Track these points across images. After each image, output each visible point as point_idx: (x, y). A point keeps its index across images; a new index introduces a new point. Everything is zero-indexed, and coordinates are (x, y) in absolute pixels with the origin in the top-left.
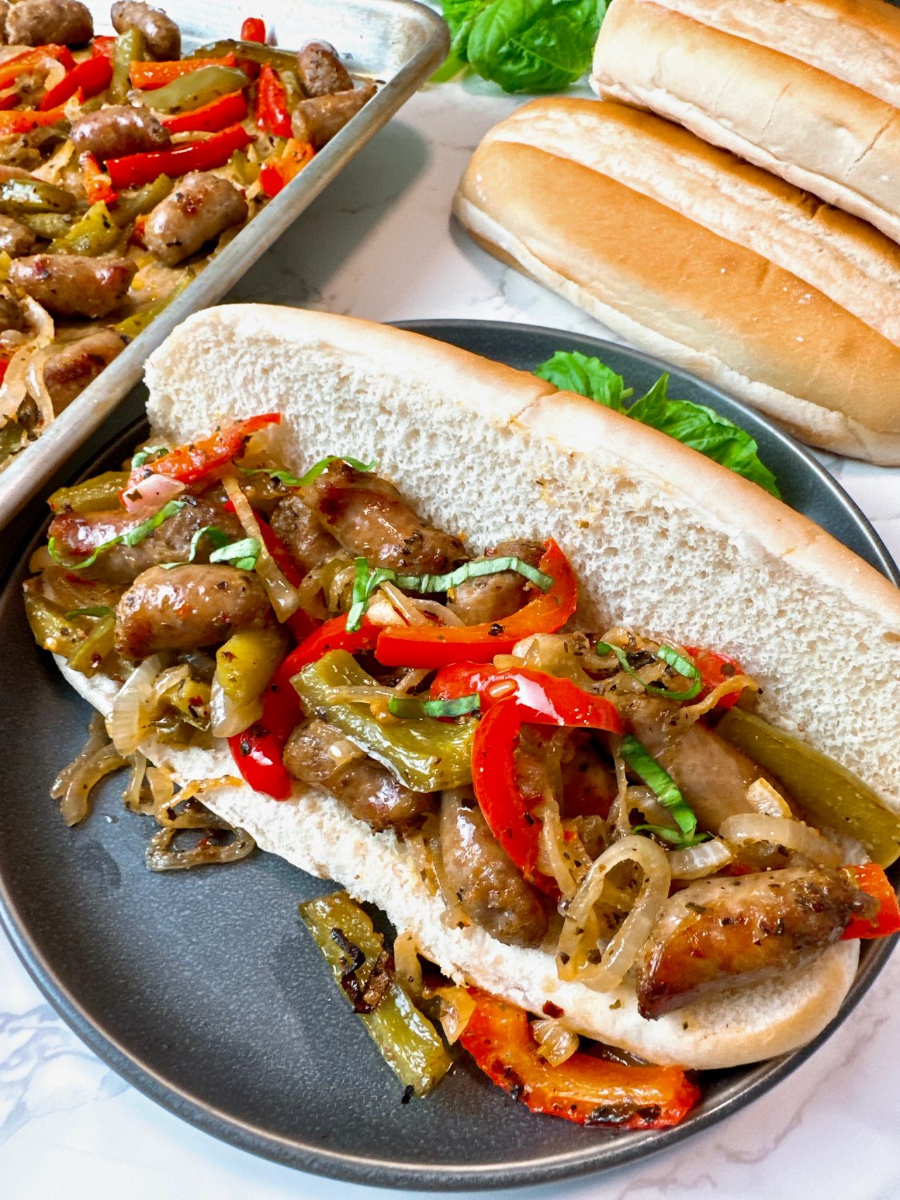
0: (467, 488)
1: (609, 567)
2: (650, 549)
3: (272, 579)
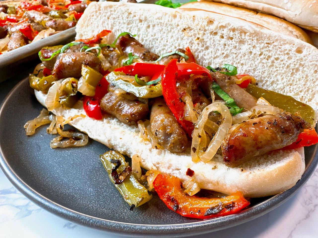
0: (163, 39)
1: (206, 54)
2: (218, 42)
3: (103, 61)
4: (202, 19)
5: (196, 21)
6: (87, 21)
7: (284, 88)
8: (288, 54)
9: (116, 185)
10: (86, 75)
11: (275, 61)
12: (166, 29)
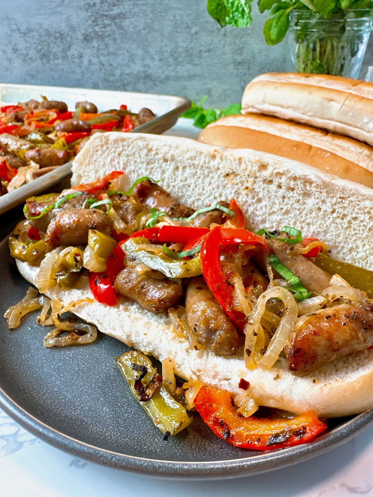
0: (198, 186)
1: (258, 208)
2: (275, 194)
3: (115, 219)
4: (251, 163)
5: (243, 164)
6: (88, 158)
7: (367, 257)
8: (368, 212)
9: (141, 403)
10: (95, 244)
11: (353, 221)
12: (202, 173)
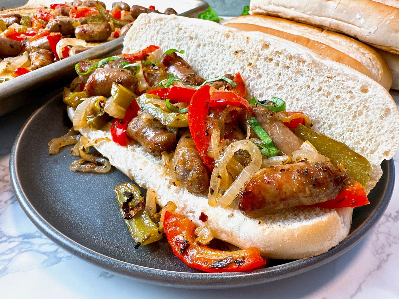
0: (213, 61)
1: (258, 83)
2: (272, 71)
4: (256, 42)
5: (250, 43)
6: (135, 34)
7: (343, 133)
9: (126, 220)
10: (116, 94)
11: (335, 99)
12: (217, 50)
